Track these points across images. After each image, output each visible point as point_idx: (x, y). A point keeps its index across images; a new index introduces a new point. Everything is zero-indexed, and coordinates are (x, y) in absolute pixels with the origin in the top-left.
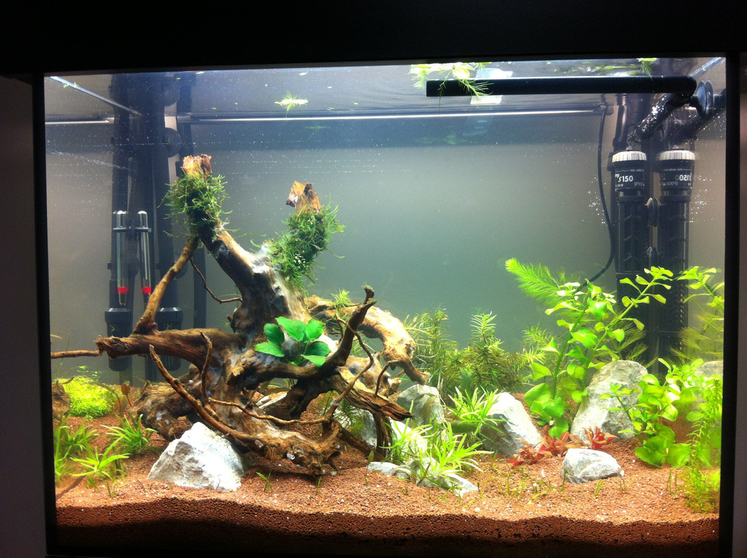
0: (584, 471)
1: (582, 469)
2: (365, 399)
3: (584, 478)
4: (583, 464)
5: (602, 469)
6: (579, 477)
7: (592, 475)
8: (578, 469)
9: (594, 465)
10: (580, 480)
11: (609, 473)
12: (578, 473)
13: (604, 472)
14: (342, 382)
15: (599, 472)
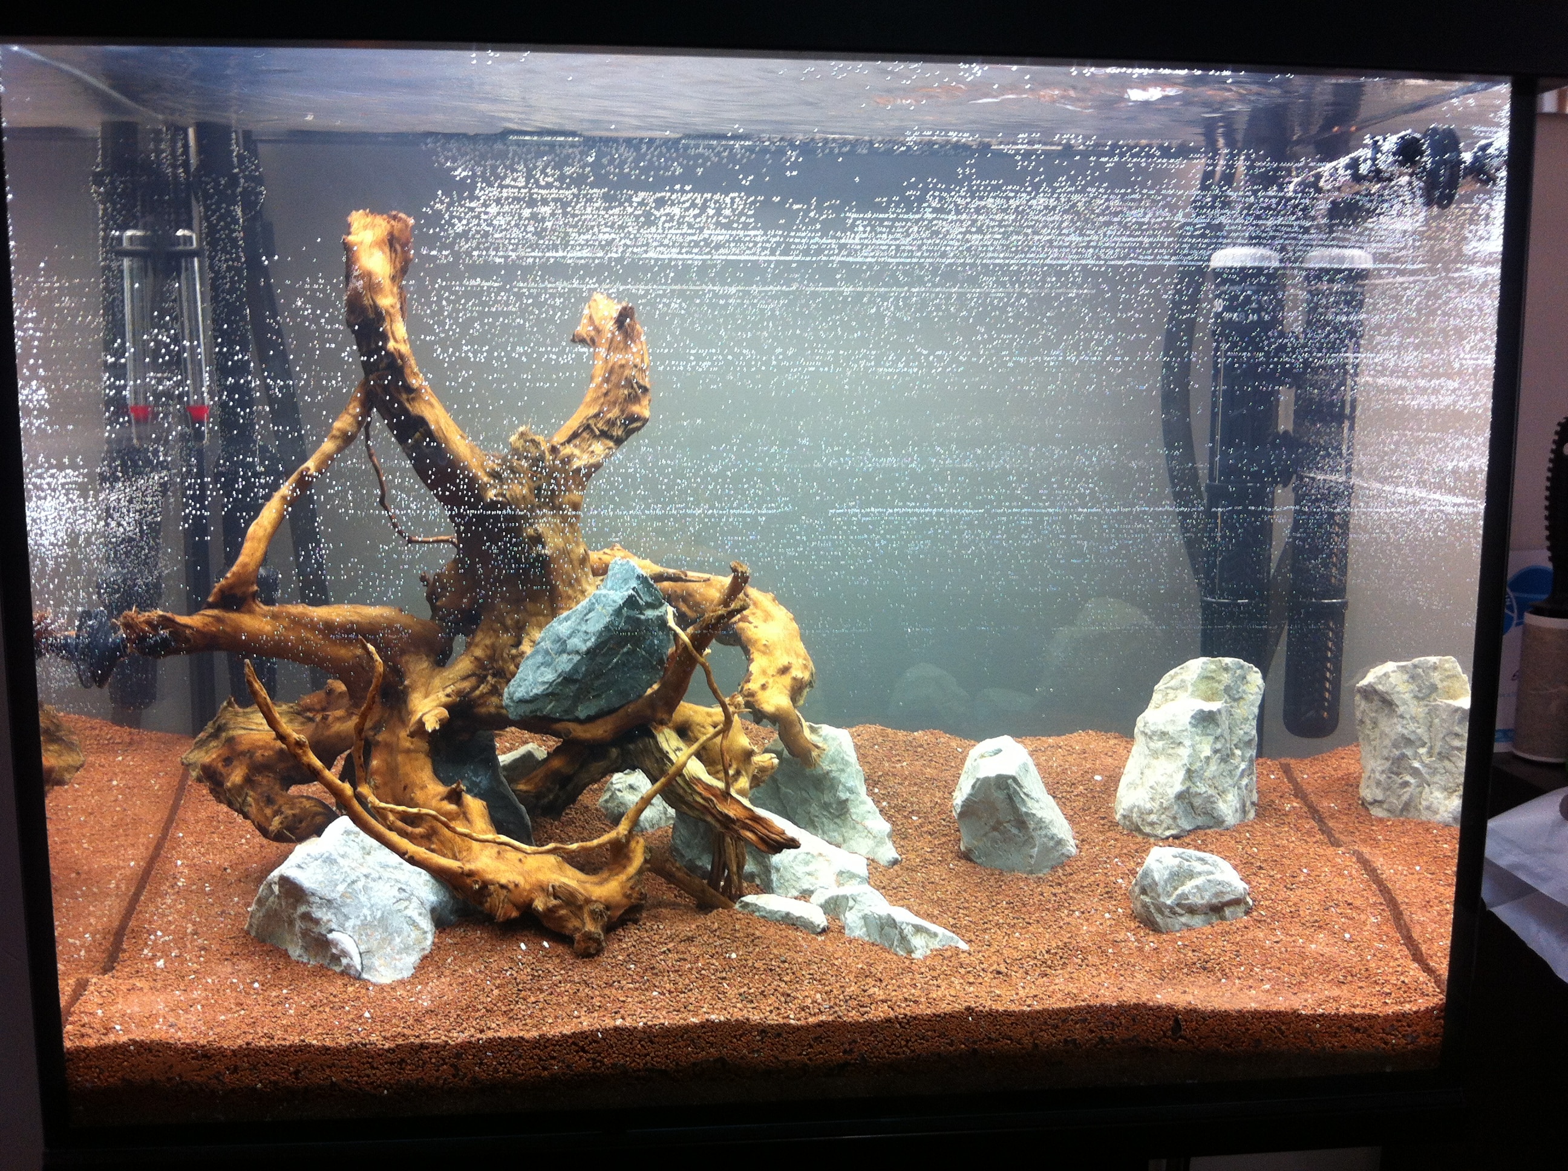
0: (1179, 892)
1: (1176, 889)
2: (704, 798)
3: (1178, 905)
4: (1179, 876)
5: (1213, 890)
6: (1169, 902)
7: (1197, 900)
8: (1169, 888)
9: (1199, 881)
10: (1171, 908)
11: (1227, 898)
12: (1169, 895)
13: (1217, 895)
14: (658, 755)
15: (1207, 896)
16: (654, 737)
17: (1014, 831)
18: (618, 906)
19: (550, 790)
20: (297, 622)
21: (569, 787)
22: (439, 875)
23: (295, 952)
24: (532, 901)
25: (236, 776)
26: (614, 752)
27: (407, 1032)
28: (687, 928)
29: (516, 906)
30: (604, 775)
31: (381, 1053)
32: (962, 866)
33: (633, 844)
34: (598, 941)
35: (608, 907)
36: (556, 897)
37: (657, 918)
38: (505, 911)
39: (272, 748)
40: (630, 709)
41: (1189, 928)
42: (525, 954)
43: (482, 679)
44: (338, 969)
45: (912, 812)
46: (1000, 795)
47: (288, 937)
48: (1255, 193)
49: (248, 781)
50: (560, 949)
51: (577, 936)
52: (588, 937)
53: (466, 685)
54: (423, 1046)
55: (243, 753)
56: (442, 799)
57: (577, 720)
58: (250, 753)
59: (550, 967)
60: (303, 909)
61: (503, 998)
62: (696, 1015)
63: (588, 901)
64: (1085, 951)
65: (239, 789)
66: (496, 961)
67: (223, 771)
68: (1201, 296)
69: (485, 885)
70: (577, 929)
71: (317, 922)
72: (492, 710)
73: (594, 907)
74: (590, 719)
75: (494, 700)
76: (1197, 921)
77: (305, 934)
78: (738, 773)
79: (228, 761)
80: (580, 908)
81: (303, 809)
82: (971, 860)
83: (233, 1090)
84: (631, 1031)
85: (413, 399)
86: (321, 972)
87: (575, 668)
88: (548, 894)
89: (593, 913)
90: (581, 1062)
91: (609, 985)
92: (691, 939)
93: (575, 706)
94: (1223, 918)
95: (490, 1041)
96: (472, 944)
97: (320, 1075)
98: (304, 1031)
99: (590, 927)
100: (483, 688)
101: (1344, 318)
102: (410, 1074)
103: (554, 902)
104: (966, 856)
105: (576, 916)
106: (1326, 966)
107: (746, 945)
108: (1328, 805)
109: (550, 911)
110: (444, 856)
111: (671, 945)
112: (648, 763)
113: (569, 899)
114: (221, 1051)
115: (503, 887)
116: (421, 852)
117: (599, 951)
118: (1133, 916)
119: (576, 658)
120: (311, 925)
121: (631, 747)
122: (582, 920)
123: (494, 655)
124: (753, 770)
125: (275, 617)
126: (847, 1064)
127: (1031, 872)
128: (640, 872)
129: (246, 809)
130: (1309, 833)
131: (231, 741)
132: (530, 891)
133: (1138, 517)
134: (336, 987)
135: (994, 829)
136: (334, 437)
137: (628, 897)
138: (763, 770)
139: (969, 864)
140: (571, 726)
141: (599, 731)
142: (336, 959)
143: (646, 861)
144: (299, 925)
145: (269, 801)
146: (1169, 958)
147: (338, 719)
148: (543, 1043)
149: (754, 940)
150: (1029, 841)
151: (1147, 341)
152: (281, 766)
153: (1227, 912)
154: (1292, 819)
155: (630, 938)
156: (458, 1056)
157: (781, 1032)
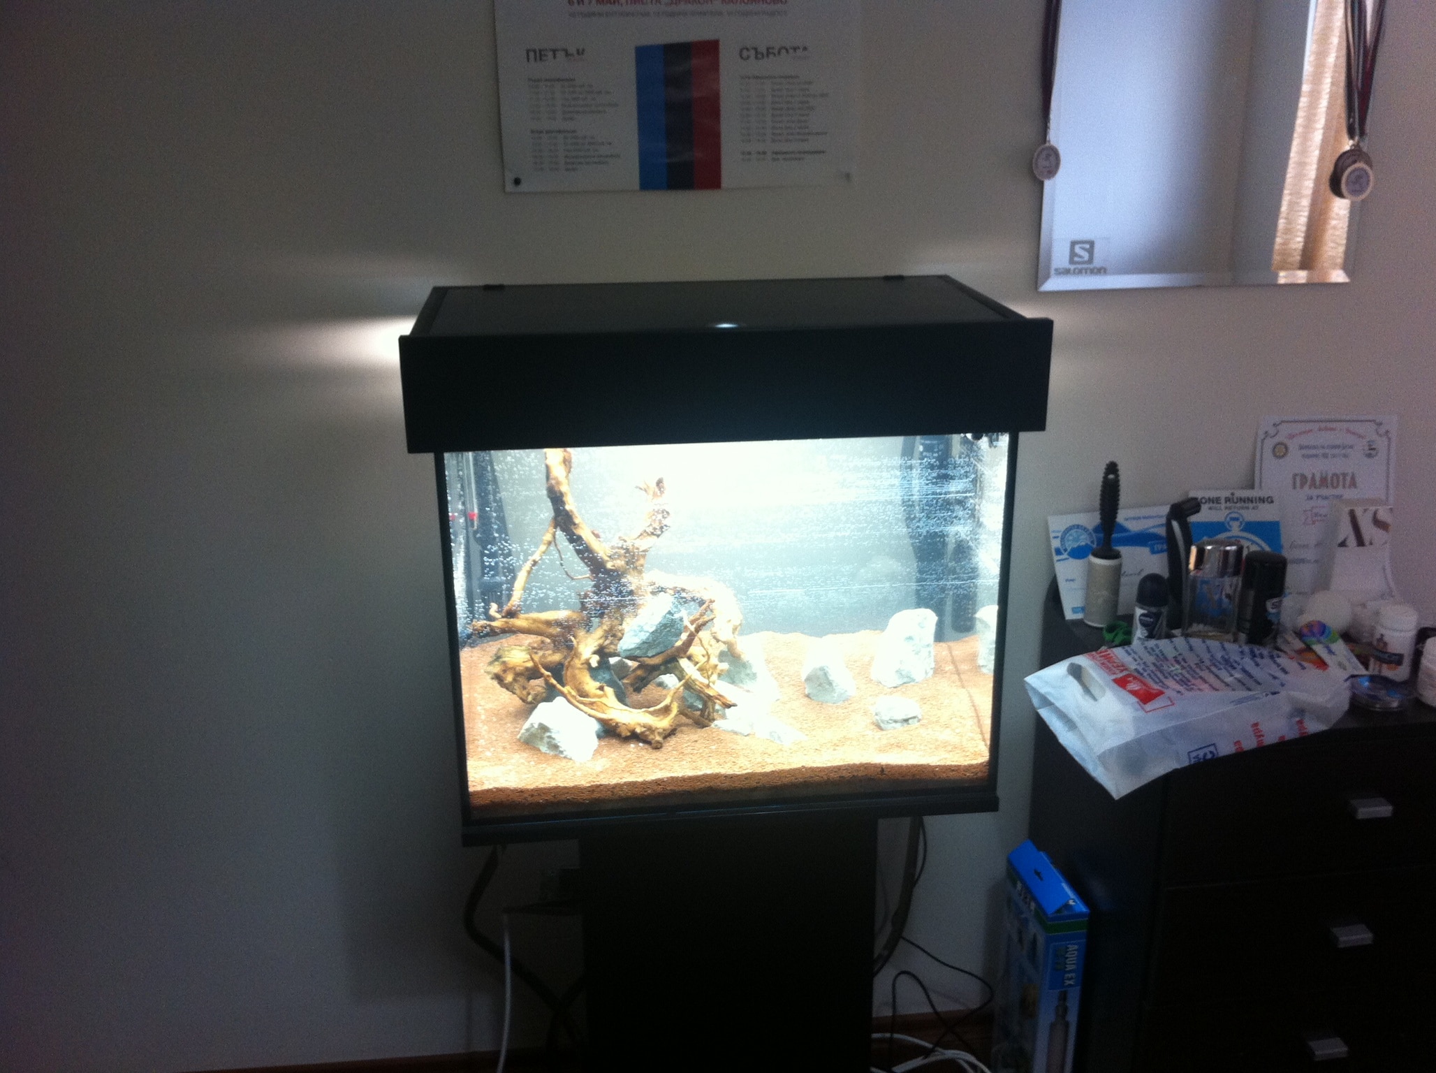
0: (891, 714)
1: (890, 712)
3: (890, 719)
6: (886, 718)
7: (898, 717)
8: (887, 712)
11: (910, 716)
12: (887, 716)
15: (902, 716)
16: (678, 661)
17: (827, 687)
18: (668, 729)
19: (637, 683)
20: (535, 621)
21: (645, 681)
22: (601, 721)
23: (544, 749)
24: (635, 729)
25: (509, 678)
26: (662, 668)
27: (594, 780)
28: (694, 737)
29: (630, 731)
30: (658, 676)
31: (585, 788)
32: (806, 700)
33: (672, 706)
34: (661, 743)
35: (664, 730)
36: (645, 727)
37: (682, 732)
38: (626, 733)
39: (522, 666)
40: (669, 652)
41: (895, 728)
42: (634, 748)
43: (606, 638)
44: (562, 756)
45: (785, 675)
46: (821, 673)
47: (539, 743)
48: (907, 472)
49: (515, 680)
50: (646, 746)
51: (653, 742)
52: (658, 742)
53: (601, 641)
54: (601, 785)
55: (511, 668)
56: (597, 689)
57: (648, 657)
58: (513, 668)
59: (643, 753)
60: (548, 734)
61: (627, 766)
62: (700, 771)
63: (657, 728)
64: (851, 739)
65: (511, 683)
66: (623, 752)
67: (504, 676)
68: (887, 510)
69: (617, 723)
70: (653, 739)
71: (554, 739)
72: (612, 651)
73: (658, 731)
74: (653, 656)
75: (612, 646)
76: (898, 725)
77: (549, 743)
78: (712, 673)
79: (505, 671)
80: (654, 731)
81: (539, 691)
82: (810, 698)
83: (531, 803)
84: (677, 778)
85: (576, 528)
86: (556, 756)
87: (648, 639)
88: (641, 726)
89: (659, 733)
90: (659, 789)
91: (666, 760)
92: (696, 741)
93: (647, 650)
94: (908, 724)
95: (625, 783)
96: (613, 745)
97: (563, 796)
98: (556, 781)
99: (658, 738)
100: (607, 642)
101: (942, 515)
102: (596, 795)
103: (643, 729)
104: (808, 696)
105: (652, 734)
106: (945, 745)
107: (718, 743)
108: (964, 667)
109: (642, 733)
110: (599, 712)
111: (689, 744)
112: (677, 673)
113: (651, 729)
114: (527, 790)
115: (624, 724)
116: (593, 712)
117: (661, 747)
118: (873, 723)
119: (648, 634)
120: (551, 740)
121: (669, 665)
122: (655, 736)
123: (611, 629)
124: (718, 671)
125: (527, 619)
126: (757, 787)
127: (834, 703)
128: (676, 716)
129: (514, 691)
130: (954, 682)
131: (504, 663)
132: (635, 725)
133: (864, 589)
134: (563, 763)
135: (819, 685)
136: (545, 544)
137: (672, 726)
138: (722, 671)
139: (810, 700)
140: (645, 659)
141: (657, 661)
142: (561, 752)
143: (678, 711)
144: (546, 740)
145: (524, 688)
146: (884, 742)
147: (549, 655)
148: (644, 783)
149: (720, 741)
150: (833, 690)
151: (866, 527)
152: (527, 673)
153: (910, 721)
154: (948, 675)
155: (673, 741)
156: (613, 788)
157: (732, 777)
